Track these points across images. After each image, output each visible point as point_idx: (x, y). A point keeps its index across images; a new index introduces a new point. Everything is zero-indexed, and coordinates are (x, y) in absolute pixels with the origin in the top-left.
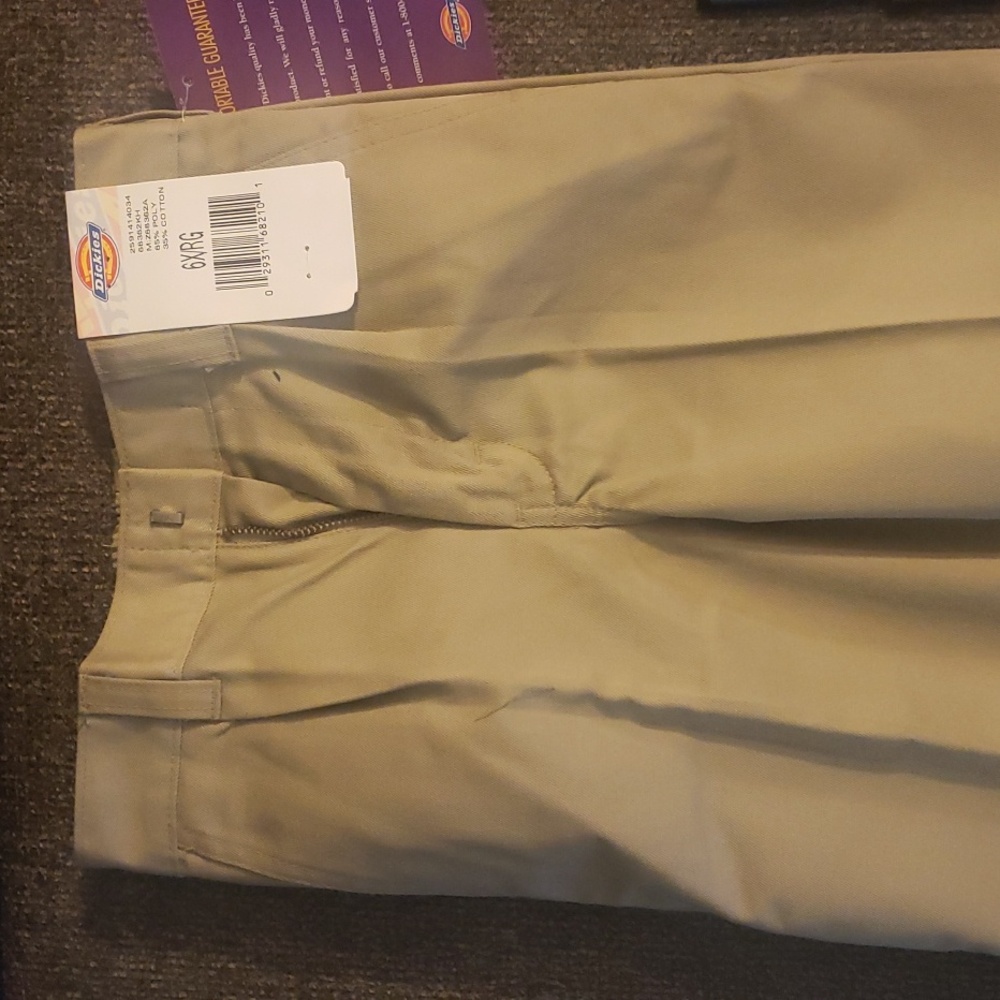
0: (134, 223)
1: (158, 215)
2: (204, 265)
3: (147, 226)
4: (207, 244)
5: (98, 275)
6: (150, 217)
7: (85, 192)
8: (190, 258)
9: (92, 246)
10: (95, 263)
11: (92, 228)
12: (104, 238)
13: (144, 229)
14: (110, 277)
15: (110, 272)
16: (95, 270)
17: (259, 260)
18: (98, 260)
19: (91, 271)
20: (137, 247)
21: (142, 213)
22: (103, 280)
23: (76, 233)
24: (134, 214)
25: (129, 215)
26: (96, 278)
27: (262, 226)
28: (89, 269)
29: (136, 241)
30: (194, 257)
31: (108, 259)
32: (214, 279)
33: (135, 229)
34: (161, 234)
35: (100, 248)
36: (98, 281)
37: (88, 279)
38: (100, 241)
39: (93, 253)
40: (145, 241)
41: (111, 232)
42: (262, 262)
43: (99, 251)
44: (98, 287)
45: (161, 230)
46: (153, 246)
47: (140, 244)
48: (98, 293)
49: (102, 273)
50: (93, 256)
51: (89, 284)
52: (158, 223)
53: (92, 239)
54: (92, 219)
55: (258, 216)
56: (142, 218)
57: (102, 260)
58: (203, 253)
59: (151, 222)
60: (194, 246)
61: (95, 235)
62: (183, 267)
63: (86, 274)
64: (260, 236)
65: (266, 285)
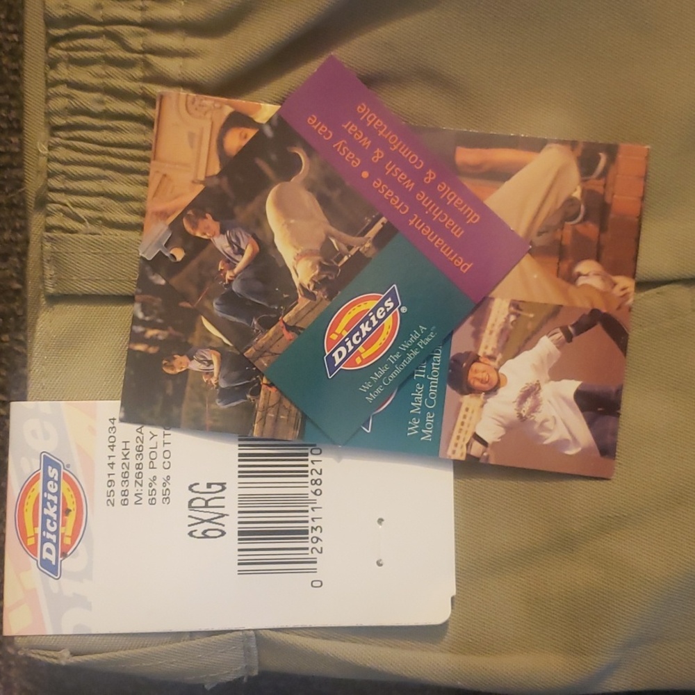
0: (118, 460)
1: (160, 450)
2: (223, 533)
3: (139, 467)
4: (230, 503)
5: (49, 536)
6: (146, 452)
7: (45, 406)
8: (203, 521)
9: (45, 490)
10: (45, 517)
11: (48, 462)
12: (66, 476)
13: (133, 471)
14: (68, 541)
15: (69, 532)
16: (44, 528)
17: (306, 532)
18: (51, 512)
19: (39, 530)
20: (118, 498)
21: (132, 446)
22: (56, 545)
23: (20, 467)
24: (119, 446)
25: (112, 447)
26: (44, 540)
27: (315, 482)
28: (35, 525)
29: (118, 488)
30: (209, 521)
31: (67, 512)
32: (235, 557)
33: (118, 470)
34: (160, 481)
35: (57, 494)
36: (47, 545)
37: (31, 542)
38: (58, 482)
39: (45, 500)
40: (132, 489)
41: (78, 471)
42: (310, 535)
43: (55, 499)
44: (46, 555)
45: (161, 474)
46: (146, 497)
47: (125, 493)
48: (45, 564)
49: (56, 533)
50: (44, 506)
51: (32, 550)
52: (158, 463)
53: (47, 479)
54: (51, 447)
55: (311, 467)
56: (133, 453)
57: (57, 512)
58: (223, 515)
59: (146, 461)
60: (210, 503)
61: (53, 472)
62: (191, 534)
63: (30, 532)
64: (311, 496)
65: (314, 571)
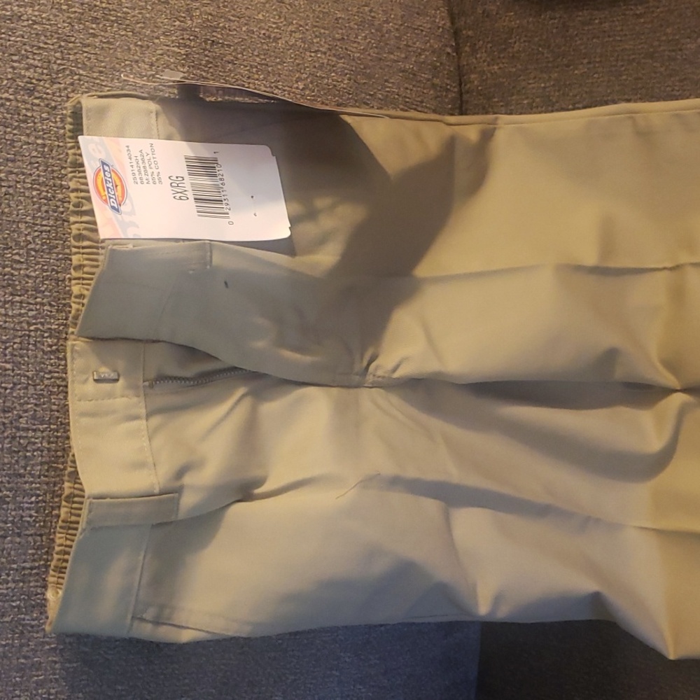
0: (134, 164)
1: (152, 160)
2: (188, 199)
3: (144, 167)
4: (188, 187)
5: (112, 196)
6: (146, 161)
7: (96, 138)
8: (178, 193)
9: (105, 176)
10: (108, 188)
11: (103, 164)
12: (113, 171)
13: (142, 170)
14: (120, 199)
15: (120, 195)
16: (109, 193)
17: (222, 201)
18: (110, 185)
19: (106, 193)
20: (139, 181)
21: (139, 158)
22: (116, 200)
23: (90, 167)
24: (134, 159)
25: (130, 158)
26: (110, 198)
27: (221, 179)
28: (104, 191)
29: (138, 177)
30: (181, 193)
31: (116, 186)
32: (195, 210)
33: (135, 168)
34: (155, 174)
35: (111, 177)
36: (112, 200)
37: (104, 198)
38: (110, 172)
39: (106, 180)
40: (144, 177)
41: (117, 167)
42: (224, 202)
43: (110, 180)
44: (112, 204)
45: (156, 172)
46: (151, 181)
47: (141, 178)
48: (113, 208)
49: (114, 195)
50: (106, 183)
51: (106, 201)
52: (153, 166)
53: (105, 171)
54: (103, 157)
55: (218, 173)
56: (140, 162)
57: (113, 186)
58: (186, 191)
59: (147, 165)
60: (180, 185)
61: (106, 168)
62: (174, 197)
63: (103, 193)
64: (221, 186)
65: (228, 218)
